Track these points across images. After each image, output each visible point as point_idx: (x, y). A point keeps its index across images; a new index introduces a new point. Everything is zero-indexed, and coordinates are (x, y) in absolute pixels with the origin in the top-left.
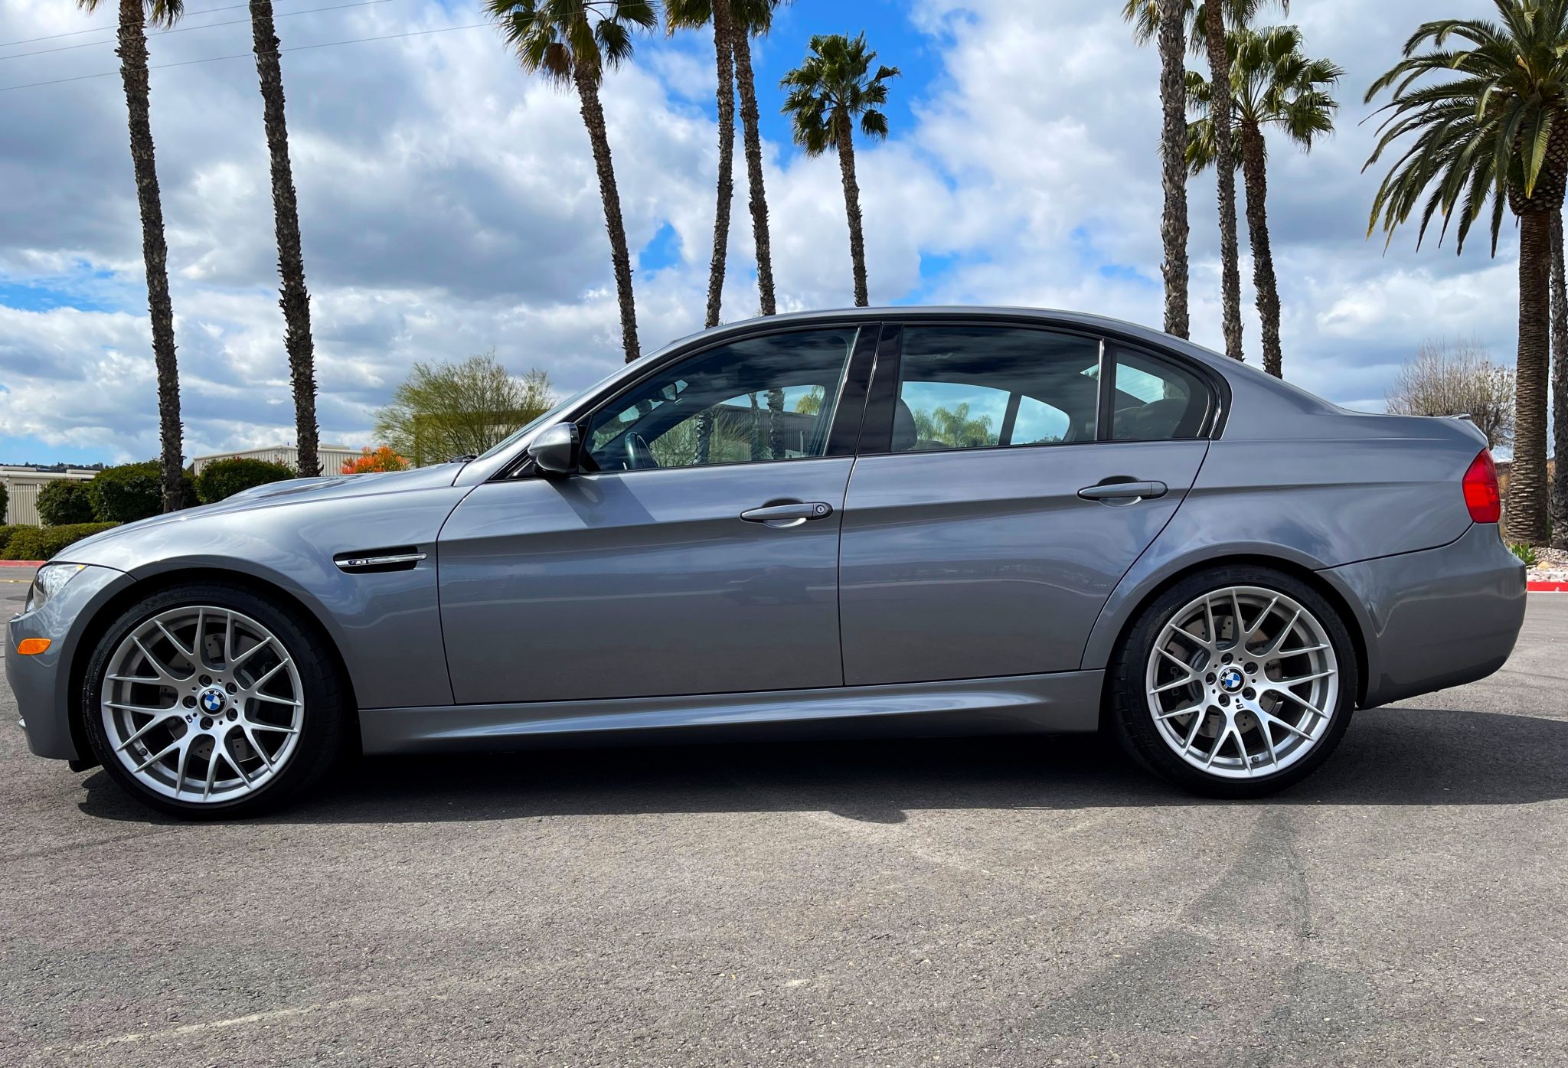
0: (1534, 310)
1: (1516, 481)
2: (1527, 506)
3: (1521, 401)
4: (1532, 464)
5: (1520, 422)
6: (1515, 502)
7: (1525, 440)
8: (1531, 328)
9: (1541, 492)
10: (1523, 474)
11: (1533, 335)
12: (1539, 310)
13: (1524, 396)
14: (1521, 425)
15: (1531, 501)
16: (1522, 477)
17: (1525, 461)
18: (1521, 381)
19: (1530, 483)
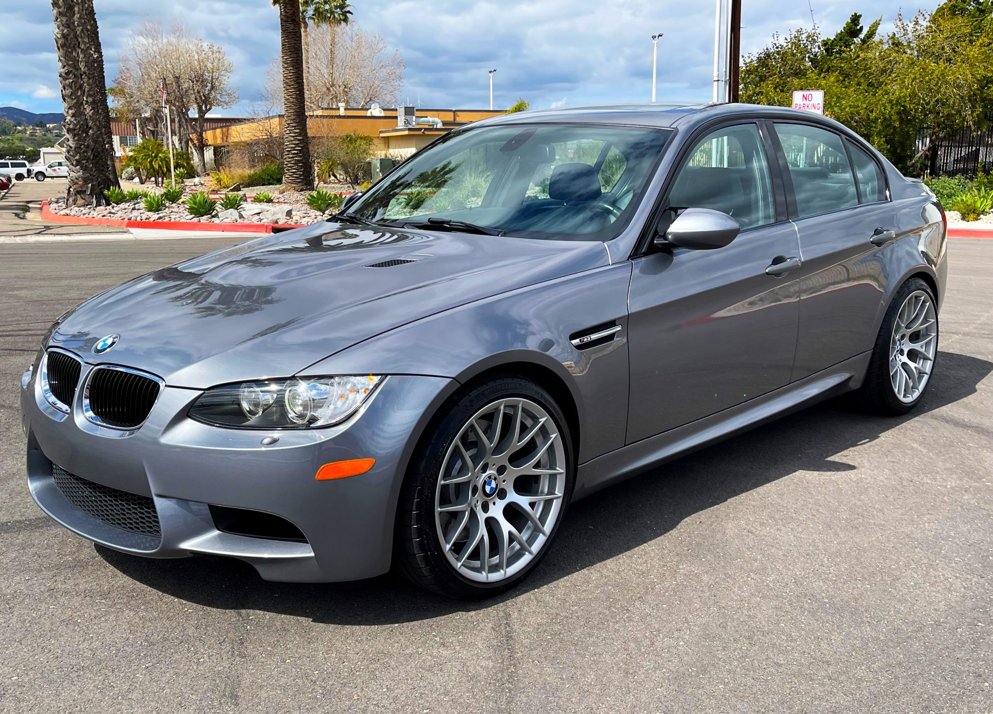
0: (291, 12)
1: (289, 141)
2: (298, 160)
3: (287, 81)
4: (298, 129)
5: (288, 97)
6: (289, 158)
7: (292, 111)
8: (290, 25)
9: (305, 150)
10: (293, 137)
11: (291, 31)
12: (294, 12)
13: (289, 77)
14: (288, 99)
15: (300, 156)
16: (292, 139)
17: (294, 127)
18: (286, 66)
19: (298, 144)
